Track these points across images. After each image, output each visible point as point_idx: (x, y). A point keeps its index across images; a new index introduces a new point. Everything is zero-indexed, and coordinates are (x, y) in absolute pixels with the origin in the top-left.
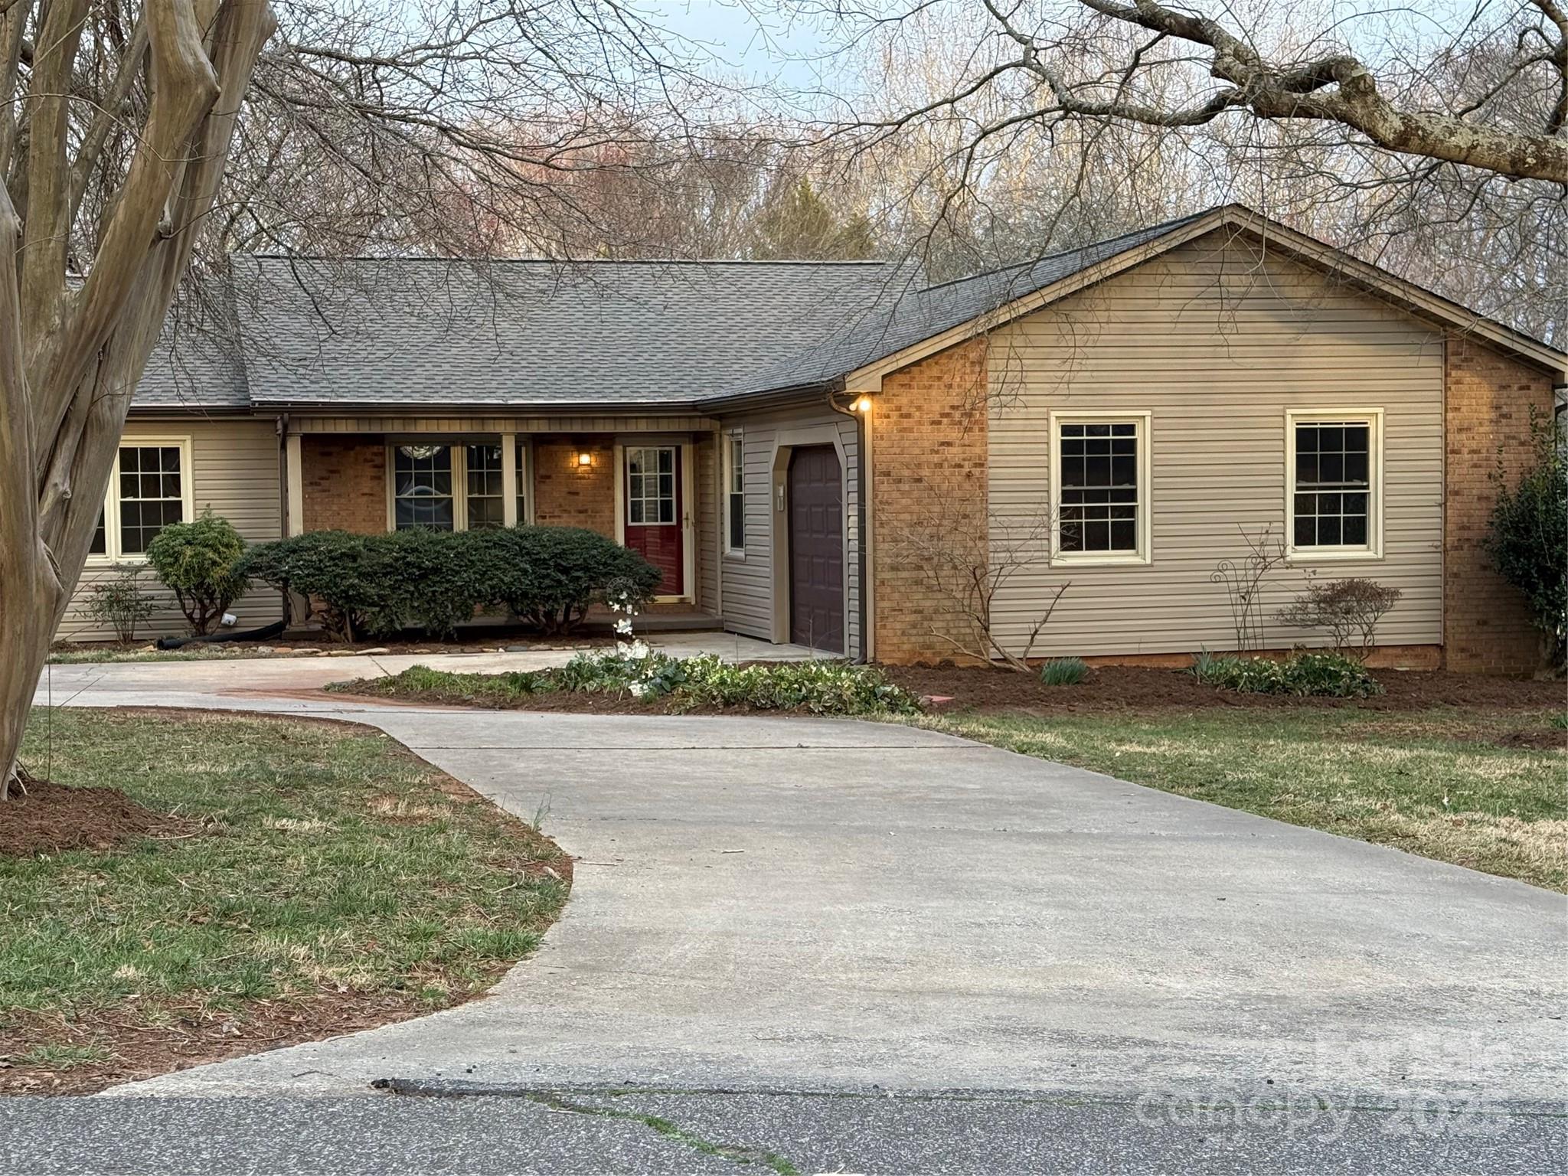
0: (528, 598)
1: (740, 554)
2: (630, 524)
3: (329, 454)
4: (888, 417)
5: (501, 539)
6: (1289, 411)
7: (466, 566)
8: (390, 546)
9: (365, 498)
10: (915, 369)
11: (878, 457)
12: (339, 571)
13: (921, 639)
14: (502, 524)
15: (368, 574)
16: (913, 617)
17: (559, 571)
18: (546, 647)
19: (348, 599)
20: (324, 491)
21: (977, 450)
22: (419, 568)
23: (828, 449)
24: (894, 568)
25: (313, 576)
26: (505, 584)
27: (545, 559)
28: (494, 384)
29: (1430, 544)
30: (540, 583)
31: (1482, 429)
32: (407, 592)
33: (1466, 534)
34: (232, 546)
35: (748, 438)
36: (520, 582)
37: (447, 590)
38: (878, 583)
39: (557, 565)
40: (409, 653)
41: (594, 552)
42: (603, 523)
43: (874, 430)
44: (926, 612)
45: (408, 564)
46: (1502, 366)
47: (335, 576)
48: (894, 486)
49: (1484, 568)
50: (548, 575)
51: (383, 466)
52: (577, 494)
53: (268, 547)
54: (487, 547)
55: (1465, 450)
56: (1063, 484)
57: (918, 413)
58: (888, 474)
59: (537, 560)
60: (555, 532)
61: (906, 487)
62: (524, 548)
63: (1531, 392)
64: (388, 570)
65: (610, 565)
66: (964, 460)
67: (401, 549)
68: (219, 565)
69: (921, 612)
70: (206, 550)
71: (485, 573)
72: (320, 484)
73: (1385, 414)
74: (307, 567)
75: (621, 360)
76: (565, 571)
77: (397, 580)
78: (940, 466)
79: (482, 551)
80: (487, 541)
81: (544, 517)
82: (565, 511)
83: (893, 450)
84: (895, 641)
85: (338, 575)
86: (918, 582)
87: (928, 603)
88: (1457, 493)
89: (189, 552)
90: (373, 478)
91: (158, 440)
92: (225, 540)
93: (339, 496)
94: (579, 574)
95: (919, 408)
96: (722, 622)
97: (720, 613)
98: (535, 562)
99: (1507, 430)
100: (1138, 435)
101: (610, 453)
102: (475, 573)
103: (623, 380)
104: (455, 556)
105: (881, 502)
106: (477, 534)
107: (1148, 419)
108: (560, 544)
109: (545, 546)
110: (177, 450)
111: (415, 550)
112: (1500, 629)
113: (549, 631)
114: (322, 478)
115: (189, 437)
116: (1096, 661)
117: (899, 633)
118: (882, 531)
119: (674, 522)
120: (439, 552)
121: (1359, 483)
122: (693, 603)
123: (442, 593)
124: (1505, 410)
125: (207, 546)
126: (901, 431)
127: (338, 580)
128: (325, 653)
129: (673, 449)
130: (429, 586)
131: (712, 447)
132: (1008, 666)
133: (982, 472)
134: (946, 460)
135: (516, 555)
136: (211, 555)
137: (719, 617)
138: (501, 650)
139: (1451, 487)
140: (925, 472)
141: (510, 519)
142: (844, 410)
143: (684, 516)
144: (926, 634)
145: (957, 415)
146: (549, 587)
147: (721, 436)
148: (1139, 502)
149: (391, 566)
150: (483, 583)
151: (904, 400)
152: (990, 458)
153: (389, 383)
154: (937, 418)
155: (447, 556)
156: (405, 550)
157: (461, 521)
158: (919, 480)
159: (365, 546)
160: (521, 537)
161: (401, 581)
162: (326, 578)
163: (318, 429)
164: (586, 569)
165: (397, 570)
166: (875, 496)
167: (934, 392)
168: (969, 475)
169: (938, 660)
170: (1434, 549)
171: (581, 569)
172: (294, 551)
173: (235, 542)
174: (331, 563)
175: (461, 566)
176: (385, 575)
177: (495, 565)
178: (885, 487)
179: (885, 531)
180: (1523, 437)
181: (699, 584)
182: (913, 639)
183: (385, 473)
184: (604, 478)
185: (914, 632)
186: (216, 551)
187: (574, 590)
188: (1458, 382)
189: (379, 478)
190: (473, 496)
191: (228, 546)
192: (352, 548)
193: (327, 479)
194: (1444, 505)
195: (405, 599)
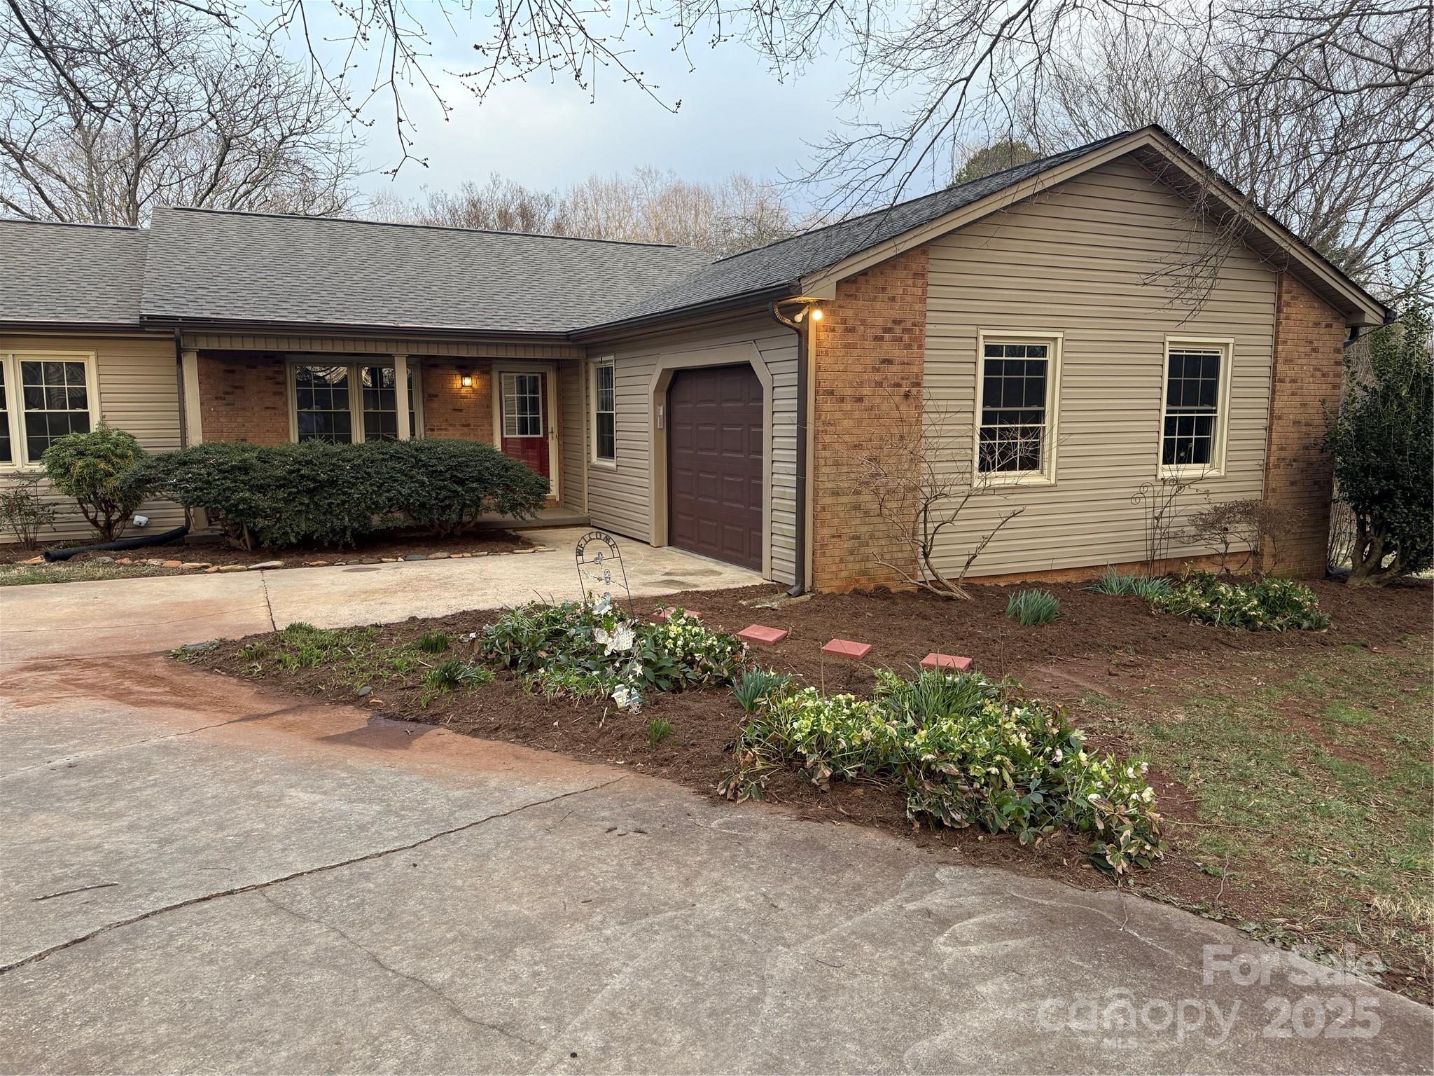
0: (426, 508)
1: (610, 464)
2: (505, 436)
3: (233, 372)
4: (833, 330)
5: (397, 452)
6: (1169, 339)
7: (363, 478)
8: (284, 459)
9: (269, 412)
10: (862, 279)
11: (822, 375)
12: (229, 484)
13: (857, 566)
14: (396, 436)
15: (261, 487)
16: (849, 544)
17: (455, 482)
18: (445, 554)
19: (240, 513)
20: (228, 405)
21: (915, 369)
22: (314, 480)
23: (746, 368)
24: (835, 493)
25: (201, 490)
26: (403, 496)
27: (441, 471)
28: (385, 311)
29: (1256, 462)
30: (438, 494)
31: (1300, 362)
32: (302, 504)
33: (1284, 454)
34: (127, 457)
35: (619, 364)
36: (418, 493)
37: (344, 502)
38: (819, 509)
39: (453, 476)
40: (306, 566)
41: (487, 464)
42: (483, 436)
43: (818, 345)
44: (862, 537)
45: (303, 476)
46: (1316, 305)
47: (224, 490)
48: (837, 407)
49: (1292, 484)
50: (445, 487)
51: (284, 383)
52: (461, 411)
53: (159, 459)
54: (383, 460)
55: (1287, 379)
56: (984, 406)
57: (862, 327)
58: (831, 393)
59: (433, 472)
60: (449, 446)
61: (847, 407)
62: (420, 460)
63: (1333, 330)
64: (283, 483)
65: (503, 476)
66: (902, 379)
67: (295, 461)
68: (111, 475)
69: (859, 538)
70: (98, 460)
71: (382, 484)
72: (224, 399)
73: (1235, 345)
74: (195, 481)
75: (496, 297)
76: (461, 482)
77: (290, 493)
78: (879, 384)
79: (378, 463)
80: (383, 454)
81: (433, 430)
82: (451, 425)
83: (836, 367)
84: (834, 569)
85: (228, 488)
86: (857, 507)
87: (864, 529)
88: (1280, 418)
89: (80, 463)
90: (275, 394)
91: (62, 355)
92: (119, 451)
93: (244, 409)
94: (475, 485)
95: (863, 322)
96: (589, 518)
97: (586, 511)
98: (433, 474)
99: (1314, 362)
100: (1049, 358)
101: (488, 377)
102: (371, 485)
103: (501, 313)
104: (352, 468)
105: (824, 423)
106: (374, 446)
107: (1060, 341)
108: (454, 456)
109: (440, 458)
110: (81, 366)
111: (309, 463)
112: (1298, 536)
113: (443, 533)
114: (227, 393)
115: (93, 353)
116: (1005, 579)
117: (837, 560)
118: (824, 454)
119: (541, 435)
120: (334, 465)
121: (1210, 408)
122: (558, 499)
123: (338, 505)
124: (1315, 344)
125: (99, 457)
126: (845, 346)
127: (228, 494)
128: (215, 568)
129: (540, 376)
130: (326, 498)
131: (577, 374)
132: (950, 594)
133: (918, 392)
134: (886, 379)
135: (413, 467)
136: (102, 466)
137: (586, 515)
138: (400, 559)
139: (1276, 412)
140: (866, 391)
141: (404, 433)
142: (788, 321)
143: (550, 430)
144: (862, 561)
145: (898, 329)
146: (446, 498)
147: (587, 364)
148: (1047, 424)
149: (285, 479)
150: (380, 495)
151: (849, 313)
152: (925, 378)
153: (285, 305)
154: (879, 332)
155: (343, 469)
156: (300, 463)
157: (358, 435)
158: (860, 400)
159: (259, 458)
160: (417, 450)
161: (295, 493)
162: (214, 492)
163: (214, 345)
164: (480, 480)
165: (291, 482)
166: (817, 417)
167: (878, 305)
168: (907, 395)
169: (872, 586)
170: (1258, 468)
171: (477, 480)
172: (185, 463)
173: (130, 453)
174: (220, 476)
175: (358, 478)
176: (279, 487)
177: (391, 477)
178: (827, 407)
179: (827, 454)
180: (1325, 369)
181: (563, 486)
182: (850, 566)
183: (286, 388)
184: (484, 400)
185: (851, 558)
186: (109, 461)
187: (471, 500)
188: (1287, 318)
189: (281, 394)
190: (371, 410)
191: (123, 456)
192: (245, 461)
193: (232, 393)
194: (1269, 429)
195: (300, 512)
